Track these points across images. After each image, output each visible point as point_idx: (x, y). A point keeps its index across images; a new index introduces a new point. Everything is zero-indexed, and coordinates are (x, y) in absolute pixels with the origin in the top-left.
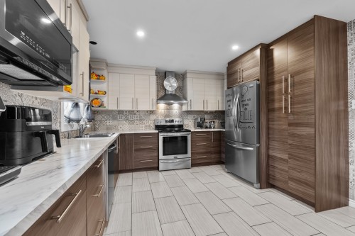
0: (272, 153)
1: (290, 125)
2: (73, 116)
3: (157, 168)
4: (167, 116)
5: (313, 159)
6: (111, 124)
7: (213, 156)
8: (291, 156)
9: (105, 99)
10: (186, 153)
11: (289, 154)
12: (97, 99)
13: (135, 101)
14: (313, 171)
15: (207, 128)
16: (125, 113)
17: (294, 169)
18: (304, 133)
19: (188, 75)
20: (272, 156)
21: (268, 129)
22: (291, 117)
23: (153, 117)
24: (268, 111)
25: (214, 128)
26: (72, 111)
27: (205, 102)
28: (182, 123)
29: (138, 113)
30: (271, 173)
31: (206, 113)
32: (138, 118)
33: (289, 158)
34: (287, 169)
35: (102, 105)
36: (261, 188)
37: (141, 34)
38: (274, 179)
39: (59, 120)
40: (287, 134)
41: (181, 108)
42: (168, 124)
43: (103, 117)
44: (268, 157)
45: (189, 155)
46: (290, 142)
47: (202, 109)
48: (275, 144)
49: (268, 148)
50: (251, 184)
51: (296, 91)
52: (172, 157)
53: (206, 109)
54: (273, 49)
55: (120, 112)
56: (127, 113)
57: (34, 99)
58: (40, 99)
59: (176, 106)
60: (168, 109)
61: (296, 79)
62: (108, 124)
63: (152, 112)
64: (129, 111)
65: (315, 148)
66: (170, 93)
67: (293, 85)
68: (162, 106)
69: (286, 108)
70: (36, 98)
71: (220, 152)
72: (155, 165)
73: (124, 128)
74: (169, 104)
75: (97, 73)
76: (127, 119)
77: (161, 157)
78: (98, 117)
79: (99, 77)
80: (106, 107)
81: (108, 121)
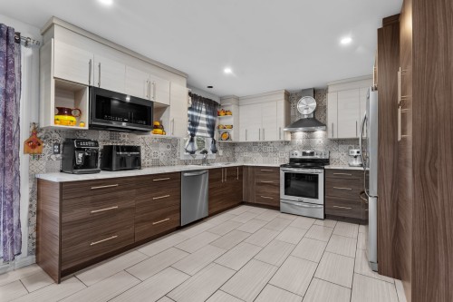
4: (305, 147)
9: (232, 133)
10: (316, 197)
12: (225, 133)
13: (262, 132)
16: (259, 145)
19: (330, 90)
23: (288, 149)
29: (271, 145)
32: (272, 150)
35: (229, 138)
36: (379, 272)
39: (178, 152)
42: (308, 157)
43: (241, 149)
45: (321, 200)
47: (354, 136)
52: (297, 198)
59: (319, 133)
60: (307, 138)
63: (287, 143)
64: (263, 143)
66: (306, 117)
68: (300, 134)
72: (276, 205)
73: (258, 160)
74: (309, 132)
75: (226, 109)
76: (261, 151)
77: (282, 195)
78: (237, 149)
79: (226, 113)
80: (234, 139)
81: (245, 153)
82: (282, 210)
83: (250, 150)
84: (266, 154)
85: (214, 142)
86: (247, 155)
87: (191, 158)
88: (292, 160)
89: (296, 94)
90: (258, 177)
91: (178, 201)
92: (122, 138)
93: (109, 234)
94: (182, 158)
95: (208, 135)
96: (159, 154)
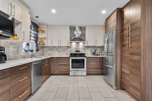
0: (123, 70)
1: (131, 54)
2: (27, 49)
3: (69, 74)
4: (76, 49)
5: (139, 74)
6: (50, 53)
7: (99, 70)
8: (131, 72)
9: (45, 41)
10: (84, 68)
11: (130, 71)
12: (42, 41)
13: (60, 42)
14: (139, 82)
15: (97, 55)
17: (132, 80)
18: (136, 59)
19: (86, 28)
20: (123, 72)
21: (122, 56)
22: (130, 50)
23: (69, 49)
24: (122, 46)
25: (102, 55)
26: (26, 47)
27: (96, 42)
28: (84, 53)
29: (62, 48)
30: (123, 81)
31: (98, 47)
32: (62, 50)
33: (130, 73)
34: (129, 79)
35: (44, 44)
36: (117, 89)
37: (54, 11)
38: (124, 85)
39: (20, 51)
40: (129, 59)
41: (84, 45)
43: (47, 49)
44: (122, 72)
45: (85, 69)
46: (130, 64)
47: (94, 45)
48: (124, 65)
49: (121, 67)
50: (112, 86)
51: (133, 34)
53: (96, 45)
54: (123, 11)
55: (54, 47)
56: (57, 48)
57: (6, 43)
58: (10, 42)
59: (81, 44)
60: (77, 45)
61: (133, 27)
62: (49, 52)
63: (69, 47)
64: (58, 47)
65: (140, 68)
66: (77, 37)
67: (131, 31)
68: (74, 44)
69: (128, 44)
70: (8, 42)
71: (102, 69)
72: (68, 73)
73: (56, 55)
74: (77, 43)
75: (42, 29)
76: (57, 50)
77: (71, 69)
78: (45, 49)
79: (42, 31)
80: (46, 45)
81: (49, 51)
82: (70, 75)
83: (52, 50)
84: (59, 52)
85: (37, 45)
86: (50, 52)
87: (26, 54)
88: (71, 54)
89: (72, 27)
90: (59, 62)
91: (30, 79)
94: (22, 54)
95: (34, 42)
96: (10, 53)
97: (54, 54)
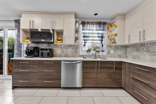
16: (146, 46)
43: (131, 50)
81: (134, 52)
92: (52, 46)
93: (27, 80)
94: (81, 54)
96: (68, 52)
97: (141, 58)
